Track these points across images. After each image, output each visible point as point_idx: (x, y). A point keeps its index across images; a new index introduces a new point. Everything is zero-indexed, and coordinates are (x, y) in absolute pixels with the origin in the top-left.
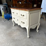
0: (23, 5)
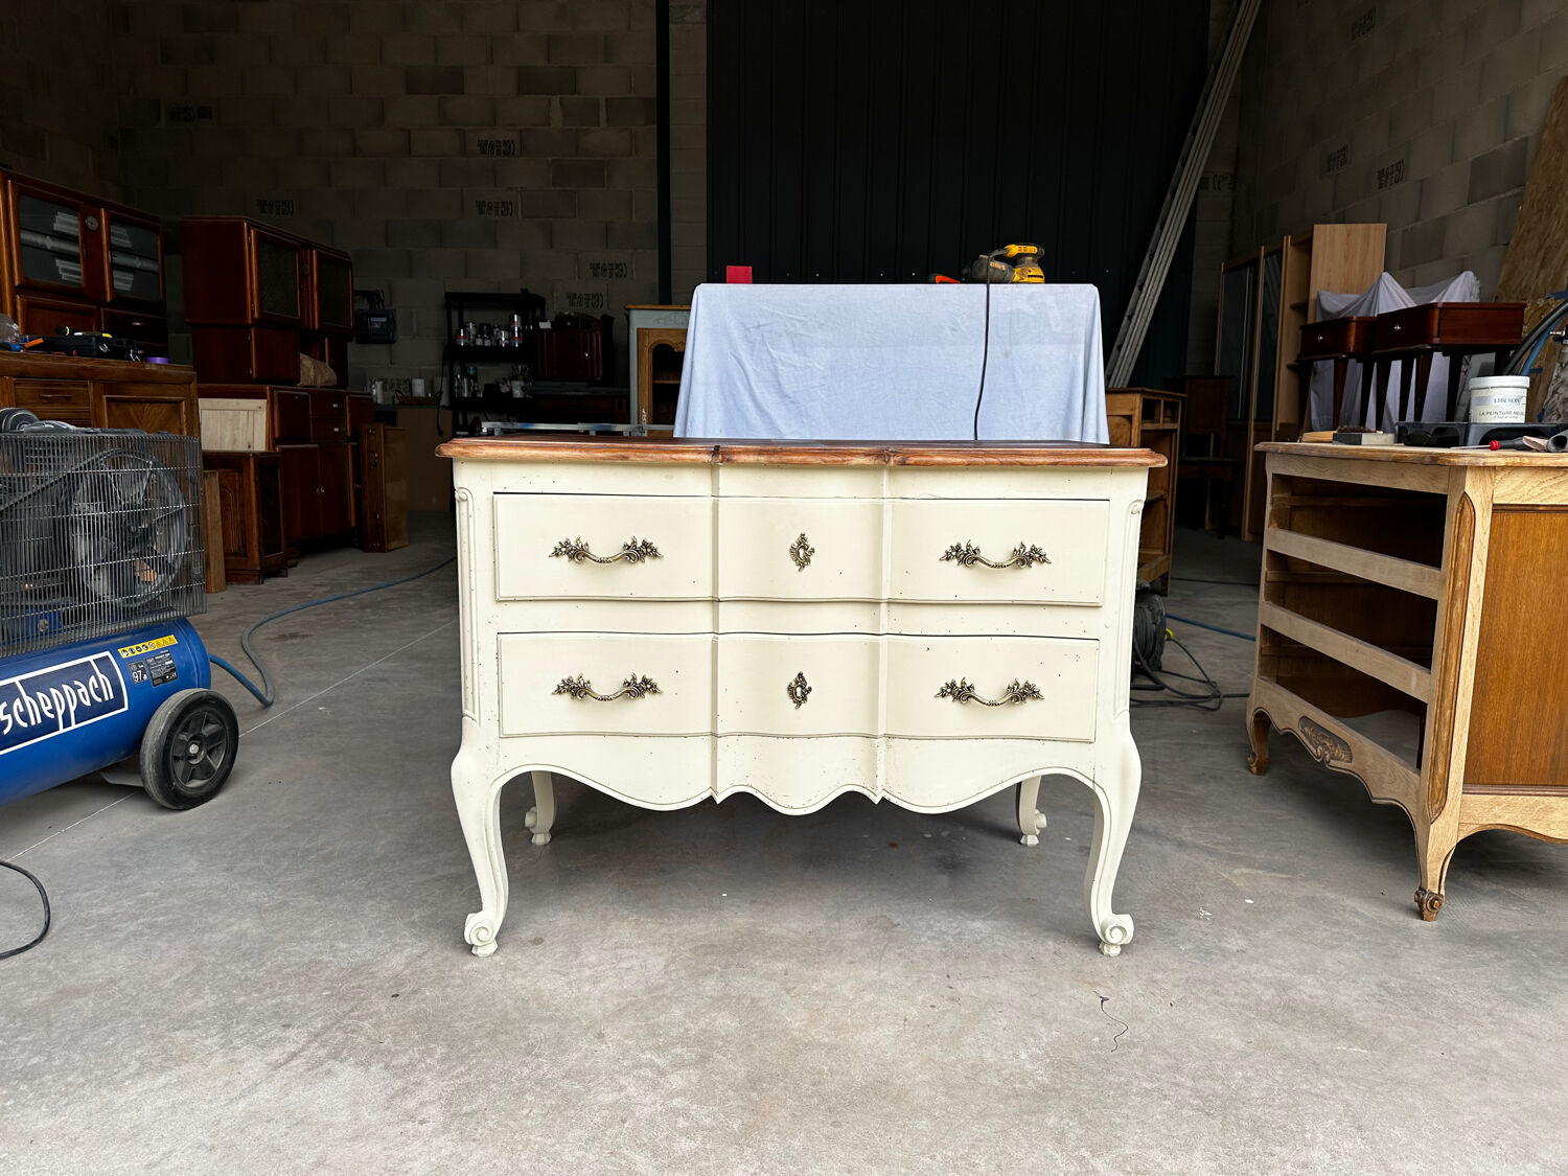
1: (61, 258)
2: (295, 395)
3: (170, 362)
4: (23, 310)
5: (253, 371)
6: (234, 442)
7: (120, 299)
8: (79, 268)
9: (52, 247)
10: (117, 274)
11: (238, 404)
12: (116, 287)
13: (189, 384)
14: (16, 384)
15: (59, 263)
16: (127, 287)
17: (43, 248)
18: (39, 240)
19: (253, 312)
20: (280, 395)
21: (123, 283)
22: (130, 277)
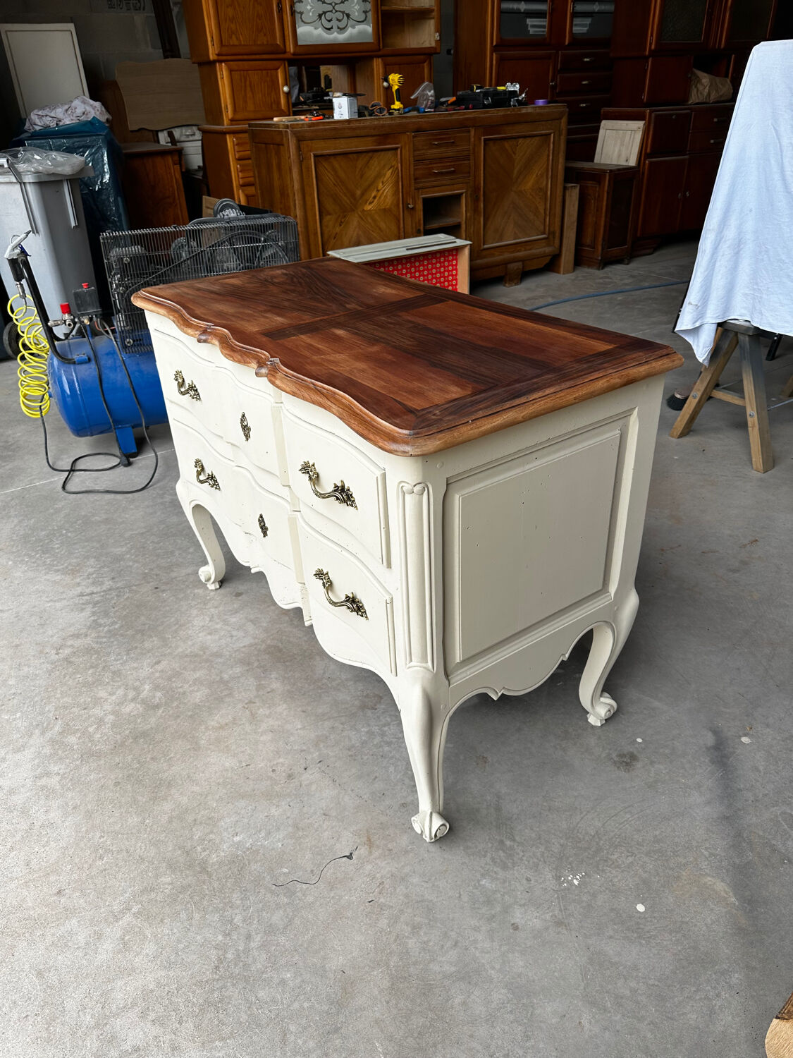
0: (386, 137)
1: (530, 17)
2: (672, 115)
3: (549, 103)
4: (496, 63)
5: (645, 97)
6: (619, 156)
7: (577, 41)
8: (544, 22)
9: (525, 10)
10: (576, 21)
11: (627, 124)
12: (574, 32)
13: (560, 119)
14: (414, 137)
15: (529, 22)
16: (585, 30)
17: (518, 12)
18: (515, 6)
19: (651, 44)
20: (657, 117)
21: (581, 27)
22: (588, 21)
